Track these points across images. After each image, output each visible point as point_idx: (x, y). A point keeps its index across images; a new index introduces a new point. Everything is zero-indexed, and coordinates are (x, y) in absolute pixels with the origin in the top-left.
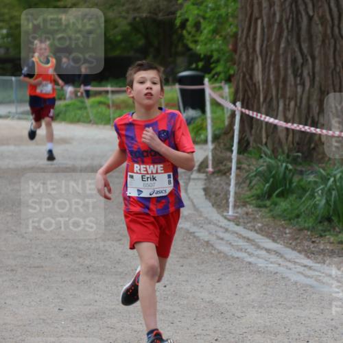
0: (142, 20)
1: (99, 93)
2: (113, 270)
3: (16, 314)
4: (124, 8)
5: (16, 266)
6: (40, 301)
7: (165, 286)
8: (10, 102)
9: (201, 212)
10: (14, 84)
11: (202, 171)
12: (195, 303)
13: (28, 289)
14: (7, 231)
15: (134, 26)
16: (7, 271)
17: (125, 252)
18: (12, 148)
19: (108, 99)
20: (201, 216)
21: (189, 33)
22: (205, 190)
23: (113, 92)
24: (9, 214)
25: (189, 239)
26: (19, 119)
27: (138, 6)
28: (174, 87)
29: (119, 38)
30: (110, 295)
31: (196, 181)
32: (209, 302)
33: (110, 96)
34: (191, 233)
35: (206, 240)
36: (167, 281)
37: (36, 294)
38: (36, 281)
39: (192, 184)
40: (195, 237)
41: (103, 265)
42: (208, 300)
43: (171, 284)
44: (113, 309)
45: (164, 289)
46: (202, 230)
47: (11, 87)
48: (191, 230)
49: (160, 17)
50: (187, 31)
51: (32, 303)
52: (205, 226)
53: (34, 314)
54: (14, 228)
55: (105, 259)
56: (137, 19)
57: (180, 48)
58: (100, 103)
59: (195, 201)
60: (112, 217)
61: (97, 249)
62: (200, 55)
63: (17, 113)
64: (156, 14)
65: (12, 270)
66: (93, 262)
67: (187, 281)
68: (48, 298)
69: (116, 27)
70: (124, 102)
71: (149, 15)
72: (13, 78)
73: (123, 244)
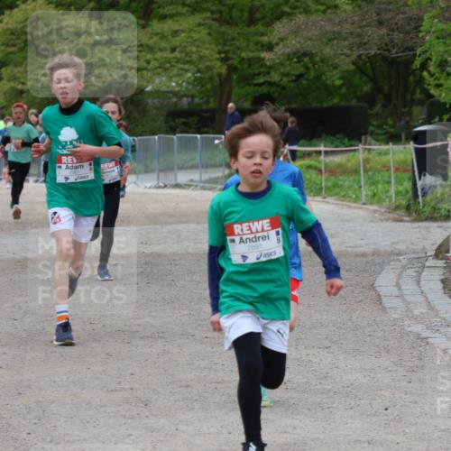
0: (370, 58)
1: (309, 154)
2: (319, 387)
3: (190, 444)
4: (346, 43)
5: (192, 380)
6: (222, 427)
7: (386, 409)
8: (194, 167)
9: (437, 311)
10: (199, 144)
11: (441, 256)
12: (426, 431)
13: (207, 410)
14: (182, 335)
15: (359, 67)
16: (181, 387)
17: (335, 364)
18: (193, 226)
19: (320, 162)
20: (436, 316)
21: (432, 75)
22: (443, 281)
23: (326, 153)
24: (186, 312)
25: (421, 346)
26: (204, 188)
27: (365, 41)
28: (407, 146)
29: (338, 82)
30: (312, 420)
31: (432, 270)
32: (444, 431)
33: (322, 158)
34: (423, 339)
35: (443, 348)
36: (390, 402)
37: (216, 417)
38: (217, 400)
39: (426, 273)
40: (428, 343)
41: (305, 380)
42: (443, 428)
43: (394, 406)
44: (317, 439)
45: (385, 412)
46: (437, 334)
47: (195, 147)
48: (423, 335)
49: (394, 53)
50: (429, 72)
51: (212, 430)
52: (442, 330)
53: (213, 445)
54: (190, 331)
55: (308, 372)
56: (363, 57)
57: (418, 95)
58: (309, 167)
59: (428, 296)
60: (320, 317)
61: (298, 360)
62: (445, 104)
63: (201, 181)
64: (389, 51)
65: (187, 386)
66: (293, 376)
67: (416, 402)
68: (232, 423)
69: (335, 67)
70: (340, 165)
71: (379, 52)
72: (199, 136)
73: (333, 353)
